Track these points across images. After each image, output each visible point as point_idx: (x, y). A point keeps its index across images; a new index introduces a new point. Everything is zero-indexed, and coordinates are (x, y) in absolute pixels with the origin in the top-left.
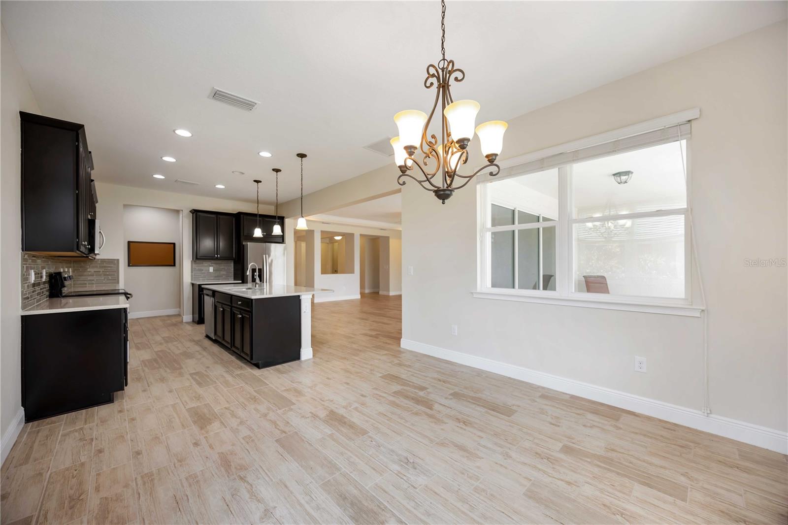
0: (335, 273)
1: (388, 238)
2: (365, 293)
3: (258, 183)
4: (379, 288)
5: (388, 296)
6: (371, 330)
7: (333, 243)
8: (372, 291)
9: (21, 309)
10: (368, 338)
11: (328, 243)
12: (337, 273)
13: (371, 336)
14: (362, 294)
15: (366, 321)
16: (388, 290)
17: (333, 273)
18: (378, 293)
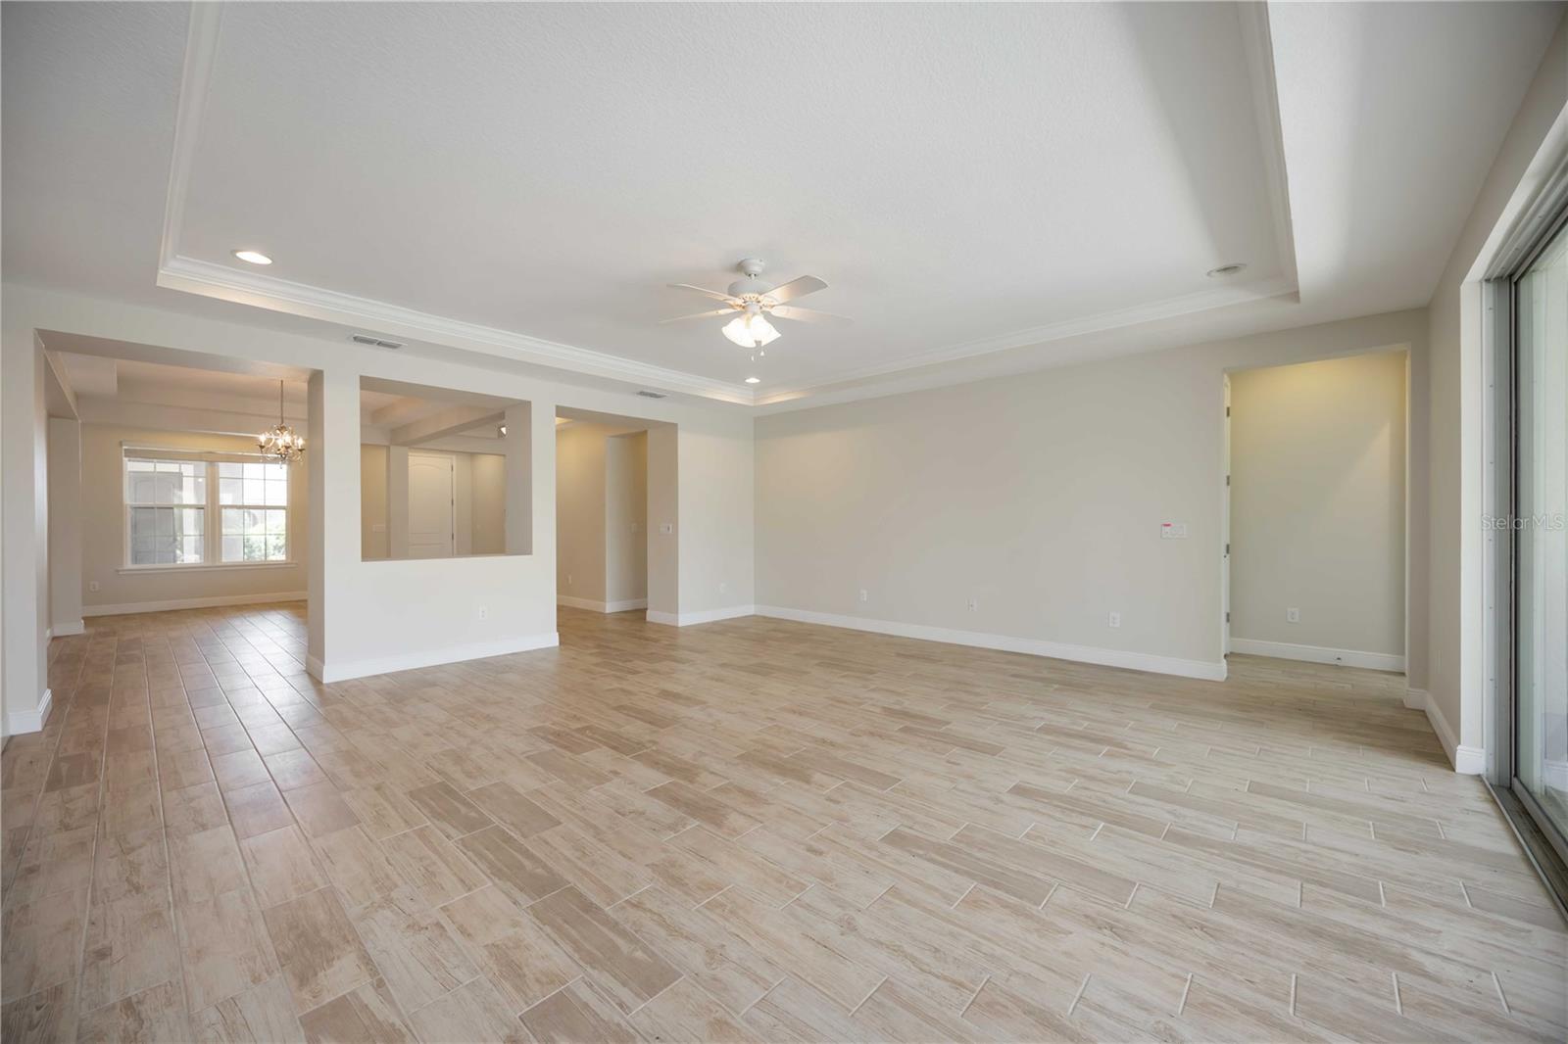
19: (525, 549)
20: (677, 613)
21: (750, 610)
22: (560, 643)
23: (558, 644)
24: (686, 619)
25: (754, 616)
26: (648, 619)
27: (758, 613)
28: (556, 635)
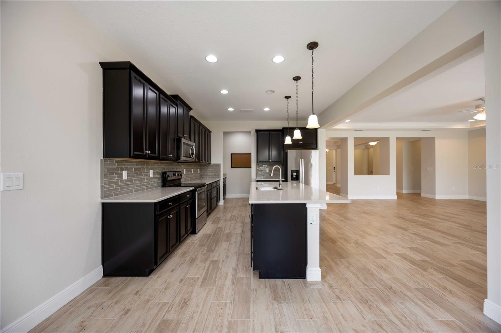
0: (370, 174)
1: (433, 139)
2: (403, 194)
3: (288, 99)
4: (420, 189)
5: (435, 200)
6: (412, 249)
7: (369, 149)
8: (411, 192)
9: (100, 198)
10: (408, 266)
11: (364, 149)
12: (372, 174)
13: (413, 262)
14: (399, 194)
15: (404, 232)
16: (434, 193)
17: (369, 174)
18: (419, 194)
19: (387, 173)
20: (435, 195)
21: (467, 197)
22: (398, 198)
23: (397, 198)
24: (439, 196)
25: (468, 199)
26: (421, 196)
27: (471, 199)
28: (396, 196)
